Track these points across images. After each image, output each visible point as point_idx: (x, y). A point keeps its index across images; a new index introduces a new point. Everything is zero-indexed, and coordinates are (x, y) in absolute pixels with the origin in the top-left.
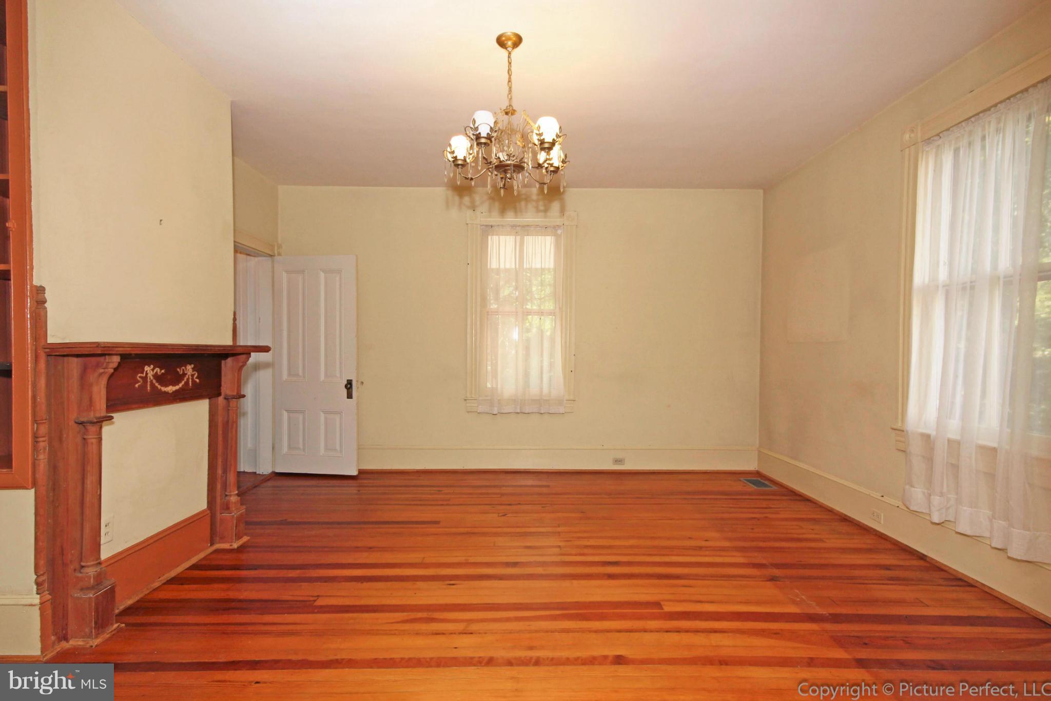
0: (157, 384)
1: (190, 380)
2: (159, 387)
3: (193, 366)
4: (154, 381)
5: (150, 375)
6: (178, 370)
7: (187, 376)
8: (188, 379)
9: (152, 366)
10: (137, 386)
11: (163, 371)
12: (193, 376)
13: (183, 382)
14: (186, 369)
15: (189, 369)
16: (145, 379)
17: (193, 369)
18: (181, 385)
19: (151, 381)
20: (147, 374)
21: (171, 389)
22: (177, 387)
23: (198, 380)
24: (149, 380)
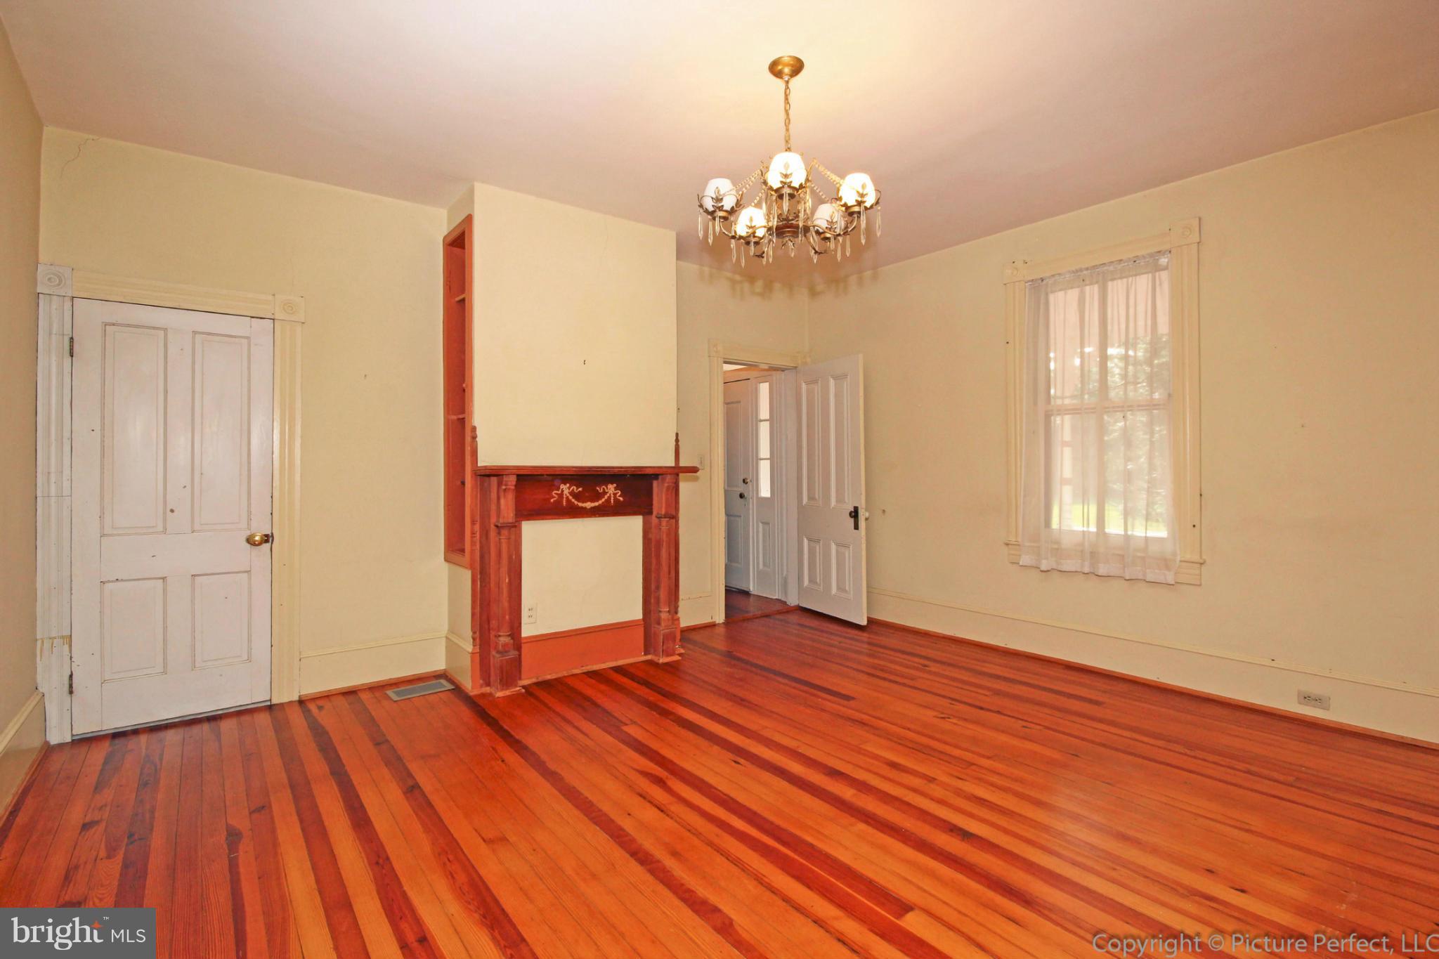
0: (573, 500)
1: (612, 498)
2: (576, 502)
3: (615, 485)
4: (570, 497)
5: (566, 492)
6: (598, 488)
7: (608, 495)
8: (609, 497)
9: (568, 485)
10: (552, 500)
11: (580, 489)
12: (615, 494)
13: (603, 500)
14: (607, 488)
15: (611, 488)
16: (561, 495)
17: (616, 489)
18: (600, 502)
19: (567, 498)
20: (563, 491)
21: (589, 505)
22: (596, 504)
23: (621, 499)
24: (565, 496)
